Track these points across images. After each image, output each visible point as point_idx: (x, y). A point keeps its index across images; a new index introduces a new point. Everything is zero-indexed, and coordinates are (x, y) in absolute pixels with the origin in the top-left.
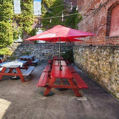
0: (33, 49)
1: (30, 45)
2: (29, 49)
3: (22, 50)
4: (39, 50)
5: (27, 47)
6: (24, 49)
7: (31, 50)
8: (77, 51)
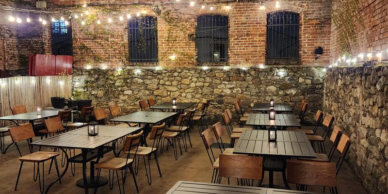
0: (188, 83)
1: (179, 70)
2: (175, 83)
3: (155, 86)
4: (207, 84)
5: (169, 76)
6: (162, 82)
7: (183, 86)
8: (333, 88)
